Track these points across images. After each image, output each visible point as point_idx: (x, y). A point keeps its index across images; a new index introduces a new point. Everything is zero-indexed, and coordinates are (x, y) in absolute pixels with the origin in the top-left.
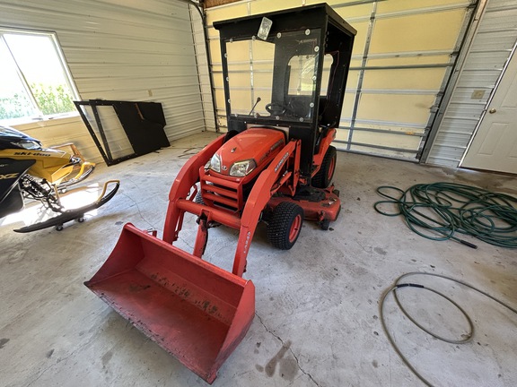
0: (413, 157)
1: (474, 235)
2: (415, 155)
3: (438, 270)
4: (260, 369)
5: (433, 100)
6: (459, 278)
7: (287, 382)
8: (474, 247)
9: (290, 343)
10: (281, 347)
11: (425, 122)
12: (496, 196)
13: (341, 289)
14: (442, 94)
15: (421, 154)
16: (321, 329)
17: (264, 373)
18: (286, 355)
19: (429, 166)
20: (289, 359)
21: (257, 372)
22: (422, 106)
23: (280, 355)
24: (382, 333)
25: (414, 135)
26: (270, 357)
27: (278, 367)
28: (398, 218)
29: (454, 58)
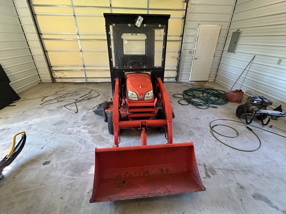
0: (174, 80)
1: (213, 104)
2: (175, 79)
3: (216, 118)
4: (205, 178)
5: (177, 55)
6: (221, 118)
7: (216, 175)
8: (216, 108)
9: (204, 164)
10: (203, 167)
11: (176, 64)
12: (207, 89)
13: (199, 137)
14: (180, 52)
15: (177, 78)
16: (207, 153)
17: (208, 178)
18: (207, 168)
19: (181, 83)
20: (210, 169)
21: (205, 179)
22: (173, 57)
23: (206, 169)
24: (222, 144)
25: (173, 70)
26: (204, 172)
27: (209, 173)
28: (190, 105)
29: (181, 37)
